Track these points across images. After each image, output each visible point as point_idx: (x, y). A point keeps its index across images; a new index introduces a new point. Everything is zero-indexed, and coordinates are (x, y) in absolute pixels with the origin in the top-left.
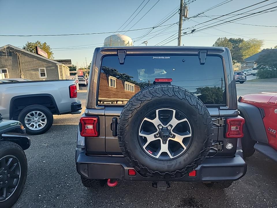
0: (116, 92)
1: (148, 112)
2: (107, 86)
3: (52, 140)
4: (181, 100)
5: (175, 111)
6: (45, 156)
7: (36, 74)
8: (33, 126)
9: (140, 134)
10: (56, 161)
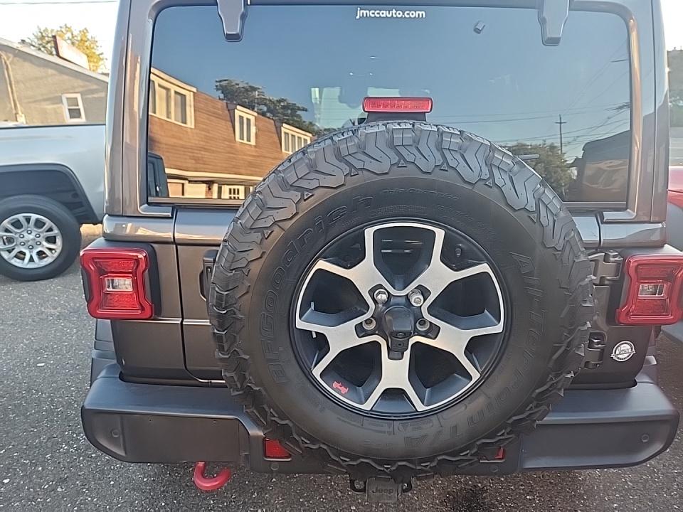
0: (254, 156)
1: (328, 240)
2: (230, 141)
3: (75, 298)
4: (469, 187)
5: (443, 232)
6: (46, 347)
7: (56, 112)
8: (22, 256)
9: (300, 324)
10: (76, 362)
